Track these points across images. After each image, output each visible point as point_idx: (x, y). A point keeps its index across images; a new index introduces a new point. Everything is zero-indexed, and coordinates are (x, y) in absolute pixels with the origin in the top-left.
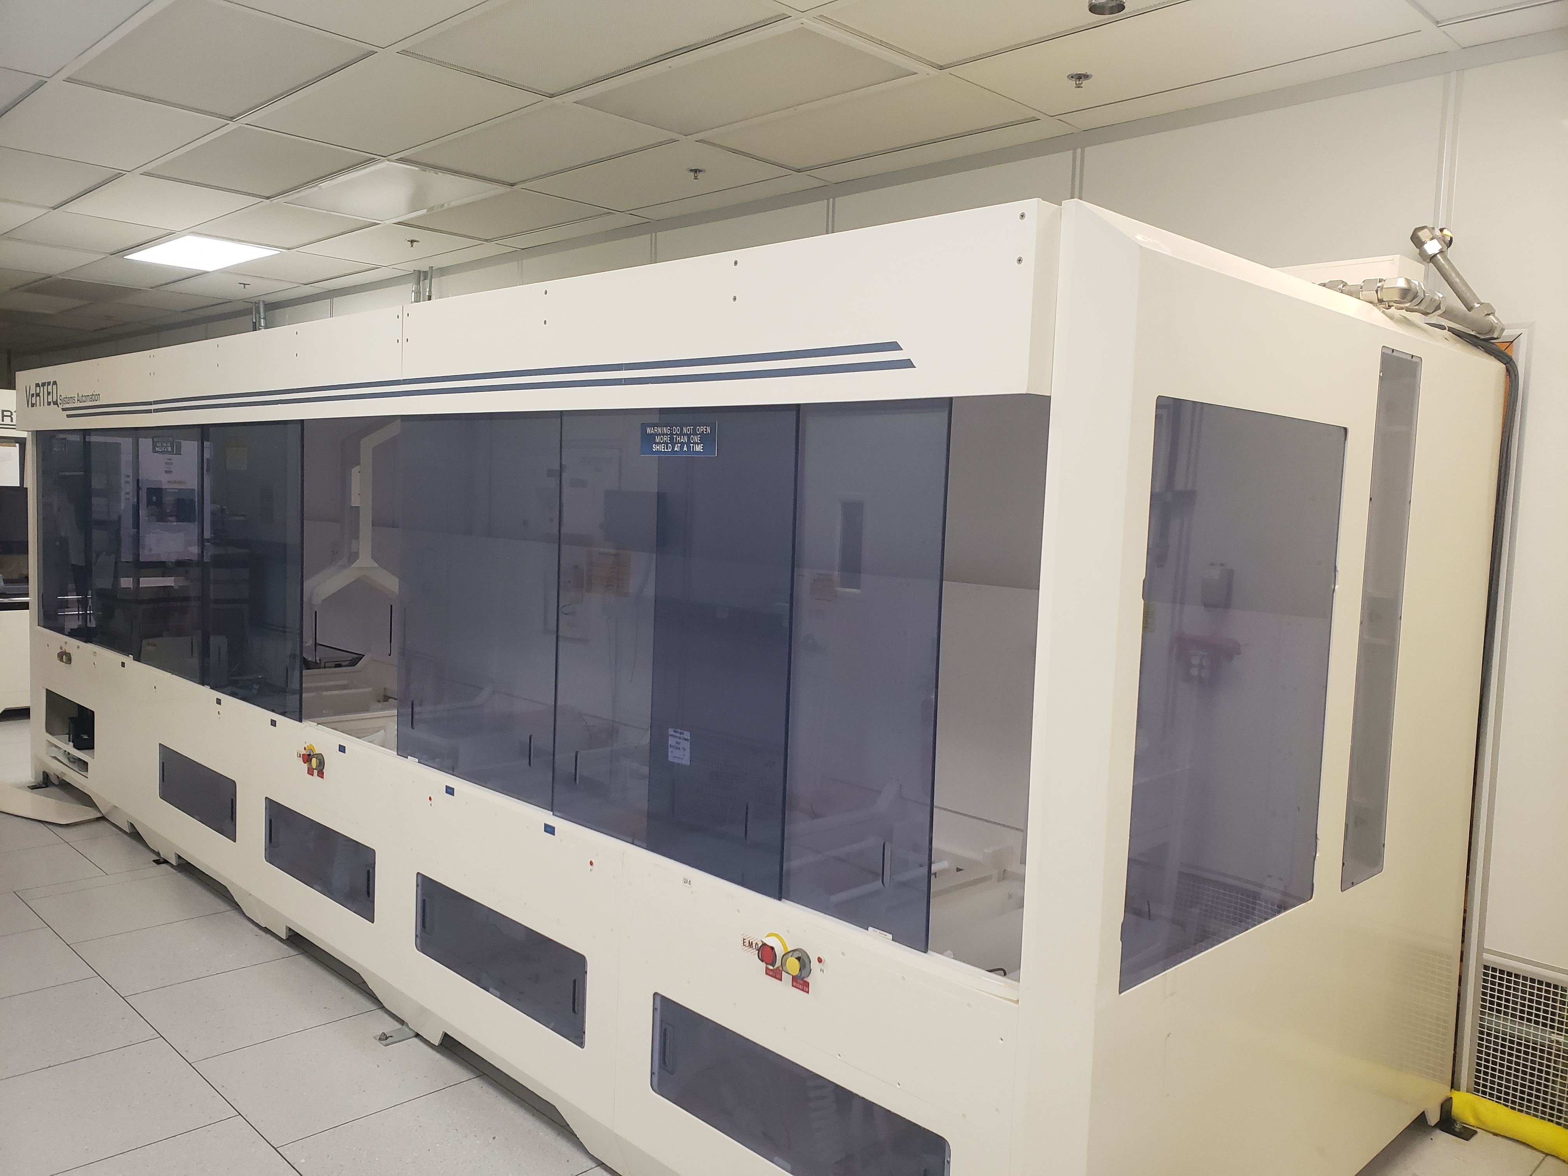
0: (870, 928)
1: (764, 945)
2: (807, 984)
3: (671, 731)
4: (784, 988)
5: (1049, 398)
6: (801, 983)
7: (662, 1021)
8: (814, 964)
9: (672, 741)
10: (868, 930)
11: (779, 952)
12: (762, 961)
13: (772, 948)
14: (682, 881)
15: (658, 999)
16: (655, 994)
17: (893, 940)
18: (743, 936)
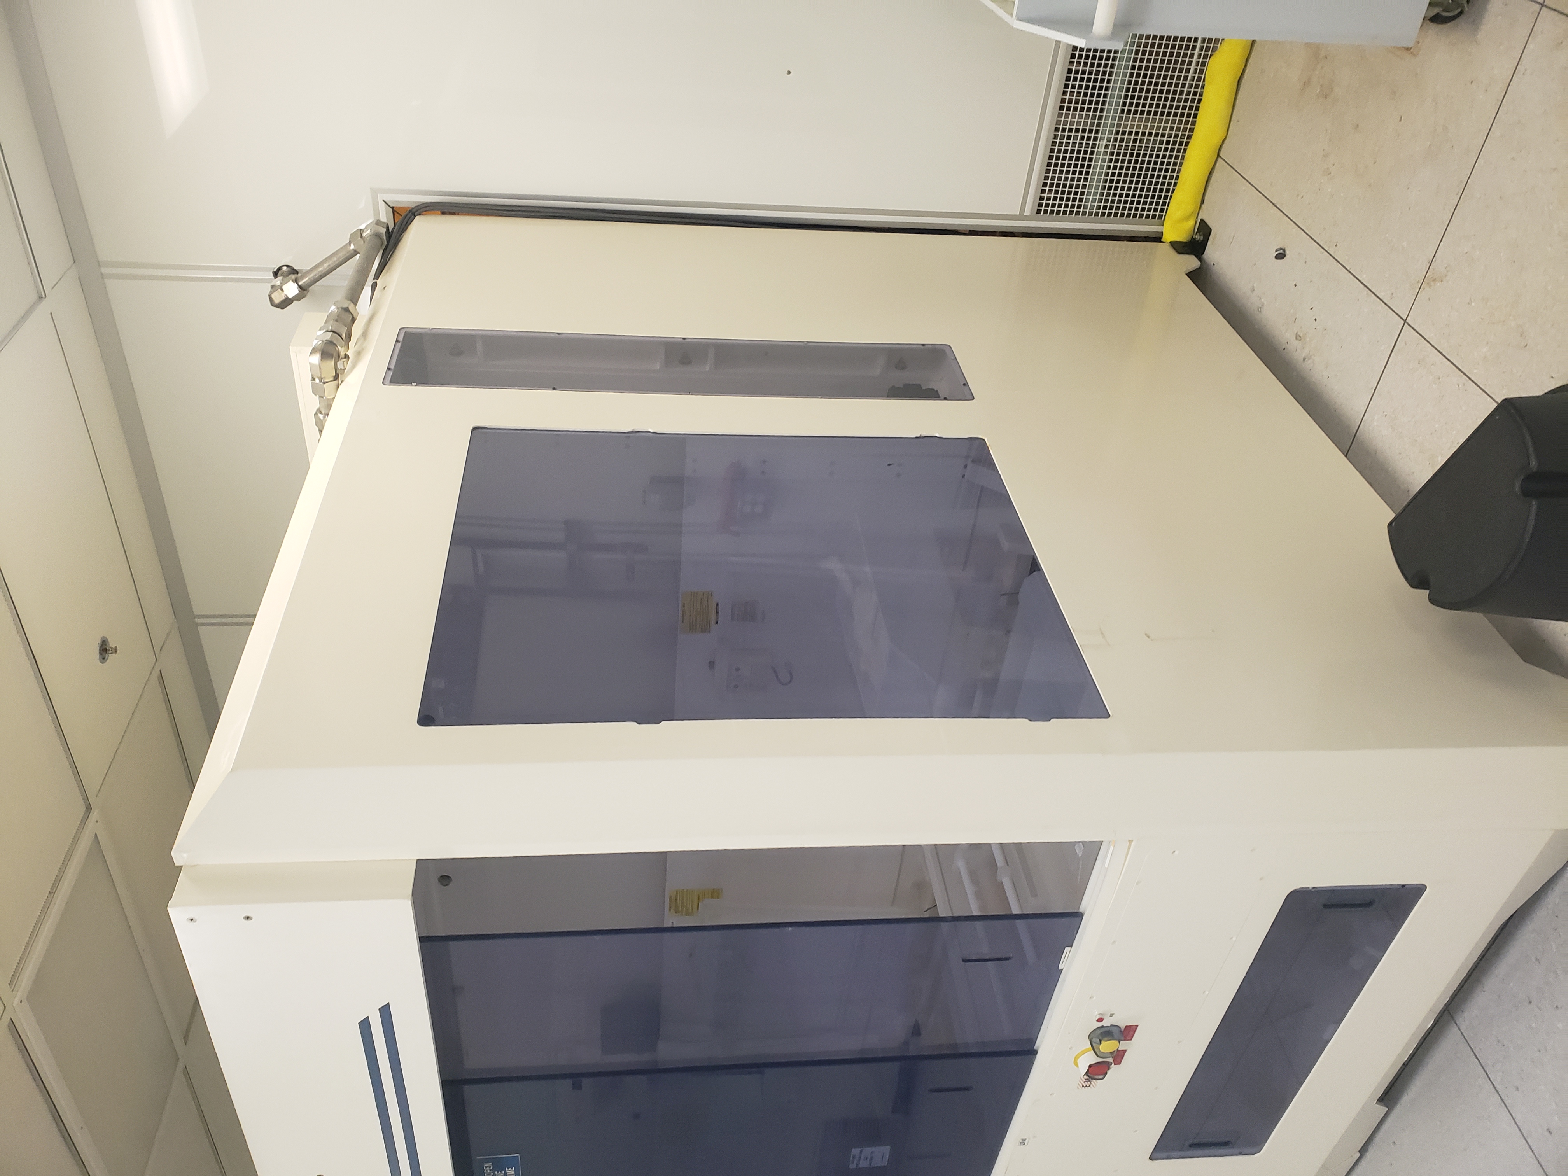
0: (1060, 967)
1: (1087, 1074)
2: (1128, 1028)
3: (852, 1166)
4: (1132, 1047)
5: (418, 861)
6: (1128, 1032)
7: (1181, 1150)
8: (1106, 1023)
9: (864, 1164)
10: (1062, 970)
11: (1094, 1059)
12: (1106, 1073)
13: (1090, 1066)
14: (1022, 1146)
15: (1156, 1155)
16: (1151, 1158)
17: (1071, 946)
18: (1079, 1087)
